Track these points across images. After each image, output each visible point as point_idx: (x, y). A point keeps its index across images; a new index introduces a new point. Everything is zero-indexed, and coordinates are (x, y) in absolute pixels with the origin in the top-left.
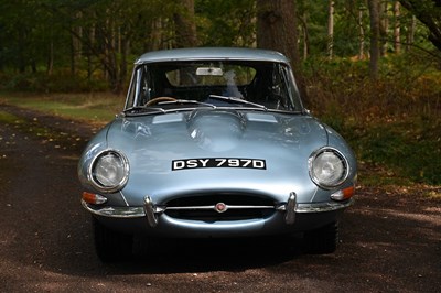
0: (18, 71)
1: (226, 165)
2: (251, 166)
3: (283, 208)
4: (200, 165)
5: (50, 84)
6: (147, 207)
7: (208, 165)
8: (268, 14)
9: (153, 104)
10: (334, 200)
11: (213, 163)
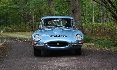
0: (5, 26)
1: (59, 36)
2: (64, 37)
3: (70, 44)
4: (54, 36)
5: (15, 30)
6: (45, 44)
7: (56, 36)
8: (73, 10)
9: (45, 27)
10: (80, 43)
11: (57, 36)
